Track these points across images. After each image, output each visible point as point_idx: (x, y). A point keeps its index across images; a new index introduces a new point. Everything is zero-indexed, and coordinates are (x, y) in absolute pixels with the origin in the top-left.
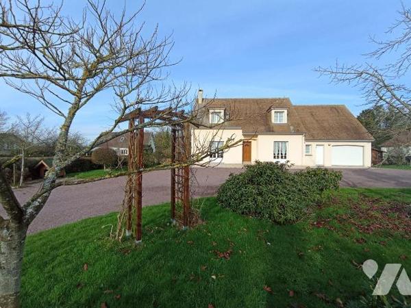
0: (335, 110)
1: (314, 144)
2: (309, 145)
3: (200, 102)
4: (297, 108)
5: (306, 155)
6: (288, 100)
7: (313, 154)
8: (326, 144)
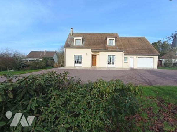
0: (140, 39)
1: (129, 57)
2: (126, 57)
3: (71, 34)
4: (121, 38)
5: (125, 62)
6: (117, 34)
7: (128, 62)
8: (135, 56)
